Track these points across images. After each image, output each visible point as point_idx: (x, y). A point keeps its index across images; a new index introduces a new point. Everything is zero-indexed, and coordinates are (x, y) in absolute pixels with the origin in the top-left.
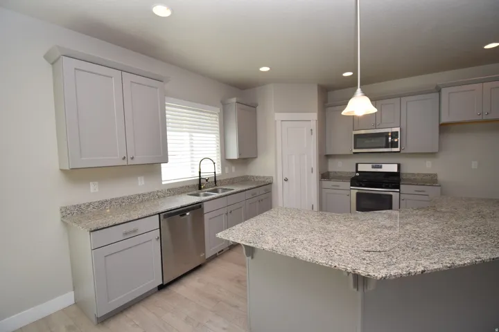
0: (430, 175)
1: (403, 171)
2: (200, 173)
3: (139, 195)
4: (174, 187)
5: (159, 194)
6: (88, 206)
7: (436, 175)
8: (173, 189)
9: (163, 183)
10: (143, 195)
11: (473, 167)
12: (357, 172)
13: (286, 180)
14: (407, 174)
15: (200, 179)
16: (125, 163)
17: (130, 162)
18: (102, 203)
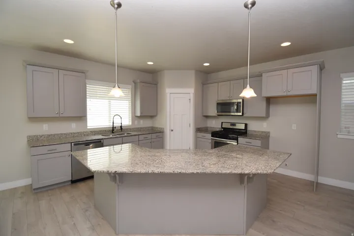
0: (265, 132)
1: (249, 128)
2: (113, 123)
3: (71, 133)
4: (95, 130)
5: (85, 133)
6: (41, 137)
7: (269, 133)
8: (94, 132)
9: (88, 128)
10: (74, 133)
11: (293, 128)
12: (222, 128)
13: (172, 131)
14: (251, 131)
15: (113, 127)
16: (58, 116)
17: (61, 115)
18: (49, 135)
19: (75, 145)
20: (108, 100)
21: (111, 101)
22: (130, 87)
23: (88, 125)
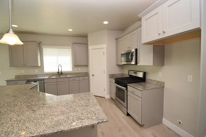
0: (160, 82)
5: (43, 75)
6: (21, 76)
8: (48, 74)
10: (37, 75)
12: (129, 75)
13: (93, 75)
14: (149, 80)
15: (59, 72)
18: (25, 76)
19: (27, 81)
20: (57, 57)
21: (58, 57)
22: (70, 47)
23: (45, 71)
